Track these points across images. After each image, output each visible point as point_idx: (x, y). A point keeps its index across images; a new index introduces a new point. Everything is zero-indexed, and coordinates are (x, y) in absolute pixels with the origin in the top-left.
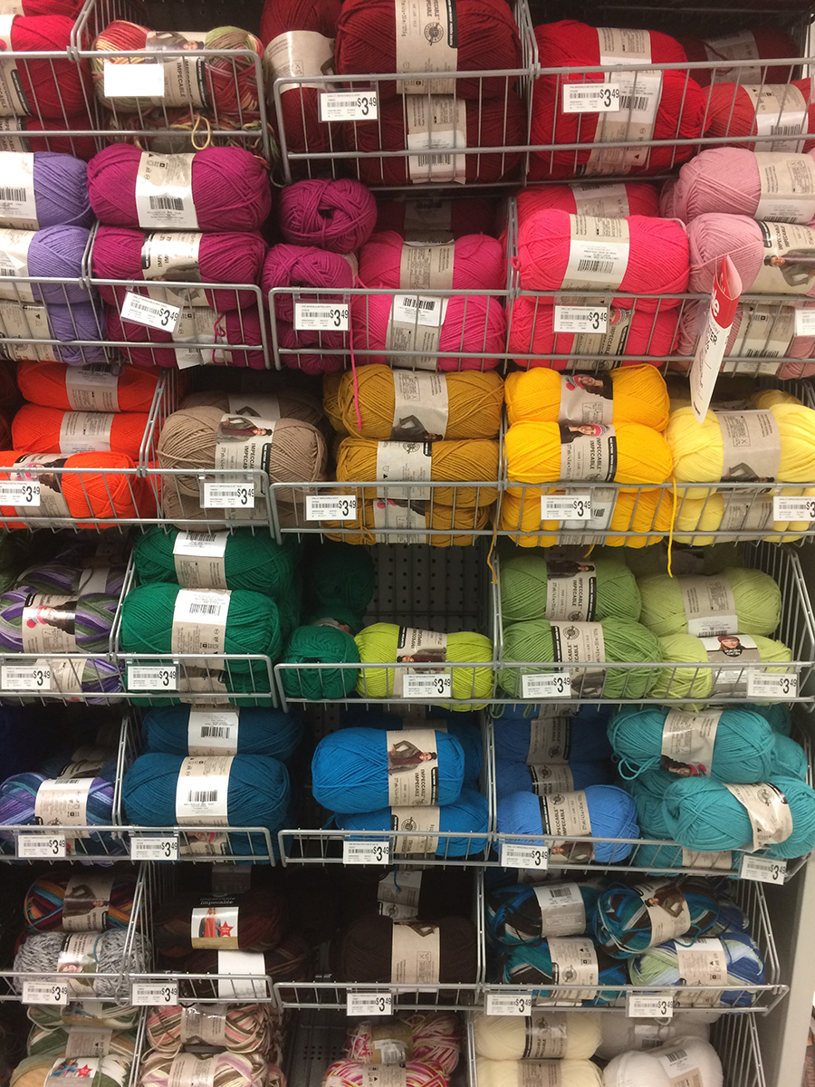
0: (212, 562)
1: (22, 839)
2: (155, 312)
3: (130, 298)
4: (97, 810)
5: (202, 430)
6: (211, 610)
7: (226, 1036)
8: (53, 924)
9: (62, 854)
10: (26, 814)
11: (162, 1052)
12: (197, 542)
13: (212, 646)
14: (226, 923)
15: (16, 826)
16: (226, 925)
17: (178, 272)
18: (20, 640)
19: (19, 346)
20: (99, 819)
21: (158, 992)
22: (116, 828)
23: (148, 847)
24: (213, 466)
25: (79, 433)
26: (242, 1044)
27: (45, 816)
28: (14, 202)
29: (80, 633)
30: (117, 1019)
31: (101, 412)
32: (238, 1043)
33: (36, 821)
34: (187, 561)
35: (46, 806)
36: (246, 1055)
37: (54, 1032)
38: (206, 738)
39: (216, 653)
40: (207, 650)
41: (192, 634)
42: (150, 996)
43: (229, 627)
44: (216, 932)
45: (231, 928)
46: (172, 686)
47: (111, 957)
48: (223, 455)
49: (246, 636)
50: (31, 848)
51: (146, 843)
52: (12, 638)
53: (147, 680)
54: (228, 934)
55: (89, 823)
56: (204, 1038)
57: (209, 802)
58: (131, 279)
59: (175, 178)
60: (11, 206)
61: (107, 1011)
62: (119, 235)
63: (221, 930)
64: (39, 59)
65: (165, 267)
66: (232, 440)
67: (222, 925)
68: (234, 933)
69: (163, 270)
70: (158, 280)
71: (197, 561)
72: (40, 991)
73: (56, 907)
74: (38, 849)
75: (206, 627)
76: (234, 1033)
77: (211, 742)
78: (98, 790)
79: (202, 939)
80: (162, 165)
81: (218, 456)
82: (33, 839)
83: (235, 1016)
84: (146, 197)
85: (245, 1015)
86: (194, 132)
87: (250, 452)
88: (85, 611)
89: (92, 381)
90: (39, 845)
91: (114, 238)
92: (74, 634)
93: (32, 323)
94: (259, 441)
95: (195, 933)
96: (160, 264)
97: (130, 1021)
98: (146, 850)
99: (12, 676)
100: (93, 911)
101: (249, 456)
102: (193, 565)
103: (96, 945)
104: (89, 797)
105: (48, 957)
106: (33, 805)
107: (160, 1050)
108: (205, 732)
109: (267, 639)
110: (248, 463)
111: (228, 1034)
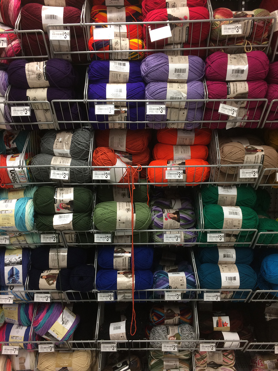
0: (233, 197)
1: (166, 294)
2: (230, 110)
3: (221, 105)
4: (190, 284)
5: (240, 151)
6: (236, 214)
7: (223, 361)
8: (162, 323)
9: (180, 299)
10: (166, 285)
11: (200, 367)
12: (226, 190)
13: (237, 226)
14: (225, 322)
15: (164, 289)
16: (225, 323)
17: (240, 95)
18: (163, 225)
19: (173, 124)
20: (191, 287)
21: (209, 347)
22: (199, 290)
23: (210, 296)
24: (243, 163)
25: (180, 153)
26: (230, 364)
27: (173, 286)
28: (182, 74)
29: (182, 222)
30: (184, 355)
31: (187, 145)
32: (228, 363)
33: (169, 287)
34: (223, 196)
35: (173, 282)
36: (231, 367)
37: (158, 360)
38: (225, 258)
39: (238, 229)
40: (235, 227)
41: (231, 222)
42: (206, 348)
43: (243, 219)
44: (222, 325)
45: (227, 324)
46: (223, 240)
47: (185, 334)
48: (247, 159)
49: (249, 223)
50: (170, 297)
51: (209, 295)
52: (160, 224)
53: (214, 238)
54: (227, 326)
55: (187, 288)
56: (215, 362)
57: (233, 281)
58: (223, 99)
59: (240, 62)
60: (180, 75)
61: (180, 353)
62: (218, 83)
63: (224, 325)
64: (198, 22)
65: (236, 94)
66: (250, 154)
67: (224, 323)
68: (229, 325)
69: (235, 95)
70: (231, 99)
71: (227, 196)
72: (168, 346)
73: (162, 317)
74: (172, 297)
75: (236, 220)
76: (226, 360)
77: (227, 259)
78: (189, 276)
79: (218, 328)
80: (235, 58)
81: (245, 160)
82: (170, 294)
83: (226, 354)
84: (231, 70)
85: (229, 354)
86: (245, 46)
87: (257, 158)
88: (184, 214)
89: (186, 135)
90: (172, 296)
91: (217, 85)
92: (180, 222)
93: (180, 115)
94: (260, 154)
95: (215, 325)
96: (234, 93)
97: (188, 356)
98: (209, 297)
99: (168, 237)
100: (175, 318)
101: (256, 159)
102: (225, 198)
103: (178, 330)
104: (186, 279)
105: (164, 334)
106: (168, 282)
107: (200, 366)
108: (225, 256)
109: (256, 224)
110: (256, 162)
111: (224, 360)
